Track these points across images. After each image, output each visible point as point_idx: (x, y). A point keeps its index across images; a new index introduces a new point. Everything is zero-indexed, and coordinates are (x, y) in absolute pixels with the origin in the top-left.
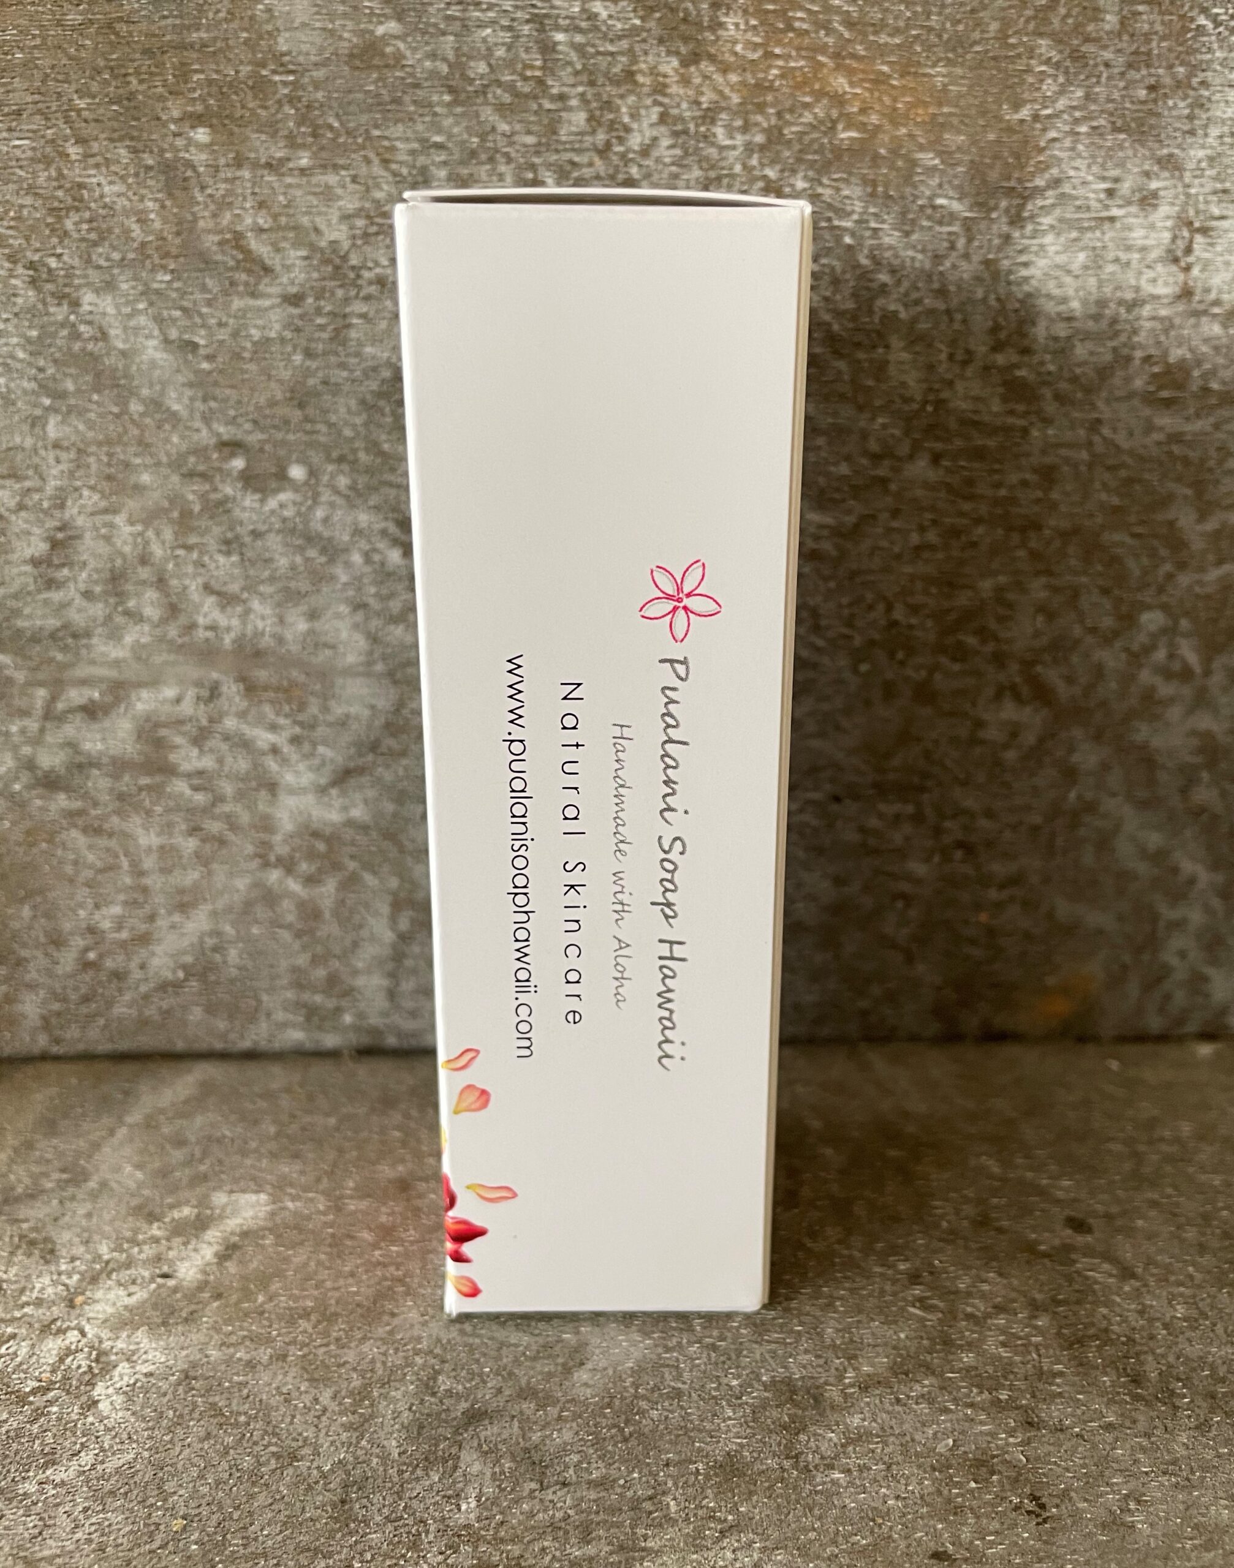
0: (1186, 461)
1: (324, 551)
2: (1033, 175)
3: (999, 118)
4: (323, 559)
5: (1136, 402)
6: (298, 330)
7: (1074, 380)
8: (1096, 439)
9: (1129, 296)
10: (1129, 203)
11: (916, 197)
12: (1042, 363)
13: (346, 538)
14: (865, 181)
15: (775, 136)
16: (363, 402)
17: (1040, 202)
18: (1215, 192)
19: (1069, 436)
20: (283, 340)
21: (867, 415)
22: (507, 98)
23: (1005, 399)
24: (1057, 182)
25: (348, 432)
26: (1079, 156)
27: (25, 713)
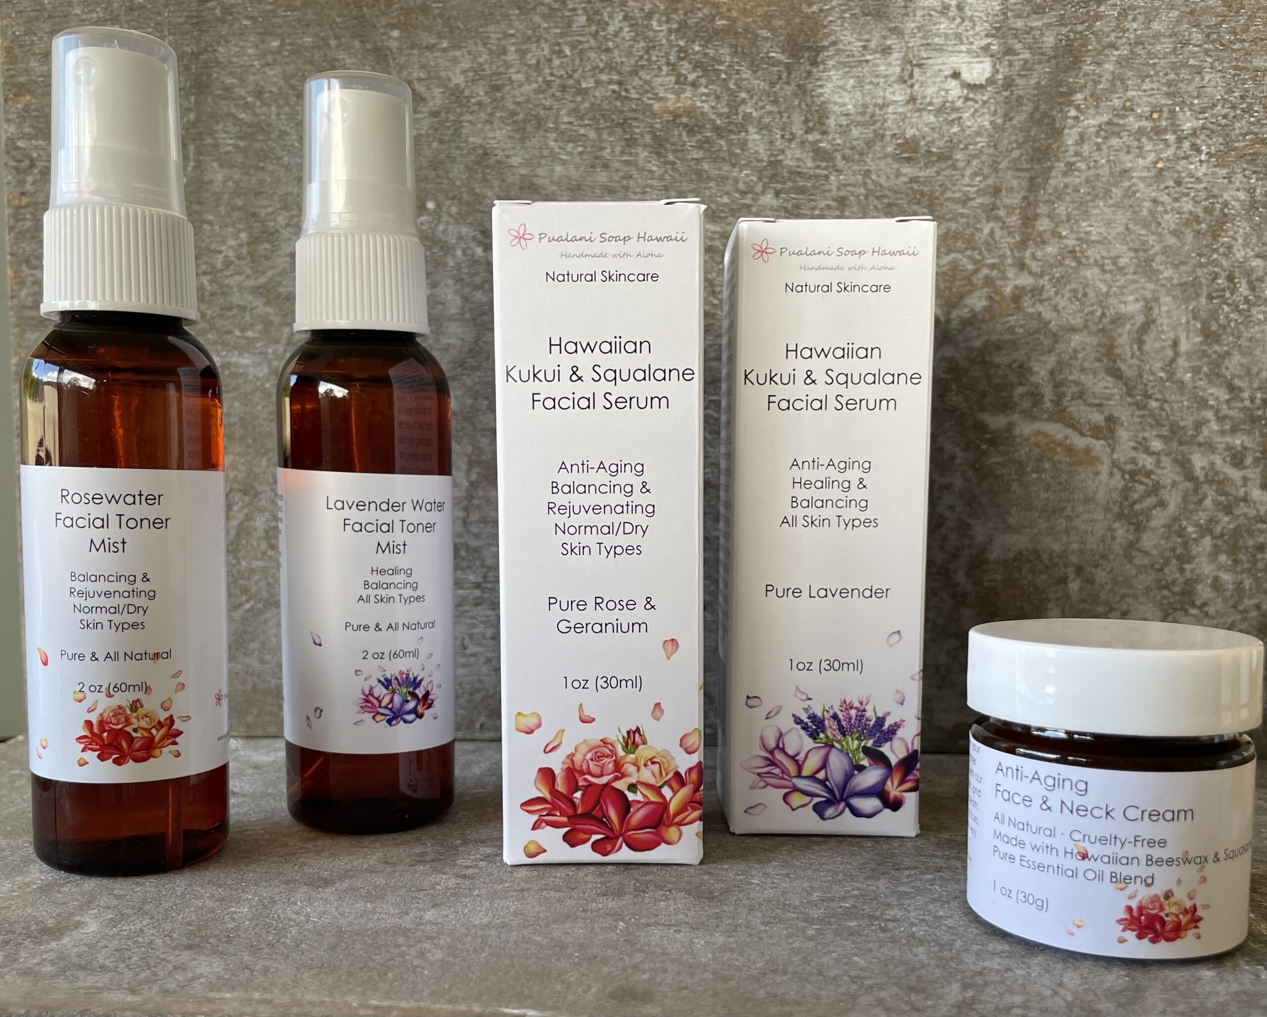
0: (922, 194)
1: (441, 249)
2: (821, 39)
3: (802, 12)
4: (441, 253)
5: (889, 160)
6: (436, 130)
7: (853, 148)
8: (868, 181)
9: (880, 101)
10: (876, 52)
11: (758, 53)
12: (834, 139)
13: (454, 241)
14: (731, 46)
15: (683, 26)
16: (467, 167)
17: (826, 54)
18: (923, 45)
19: (852, 180)
20: (428, 135)
21: (737, 169)
22: (547, 11)
23: (814, 160)
24: (834, 43)
25: (458, 183)
26: (846, 29)
27: (277, 342)
